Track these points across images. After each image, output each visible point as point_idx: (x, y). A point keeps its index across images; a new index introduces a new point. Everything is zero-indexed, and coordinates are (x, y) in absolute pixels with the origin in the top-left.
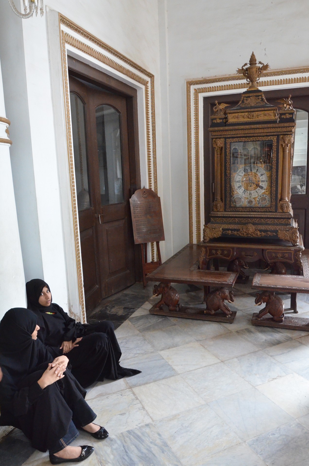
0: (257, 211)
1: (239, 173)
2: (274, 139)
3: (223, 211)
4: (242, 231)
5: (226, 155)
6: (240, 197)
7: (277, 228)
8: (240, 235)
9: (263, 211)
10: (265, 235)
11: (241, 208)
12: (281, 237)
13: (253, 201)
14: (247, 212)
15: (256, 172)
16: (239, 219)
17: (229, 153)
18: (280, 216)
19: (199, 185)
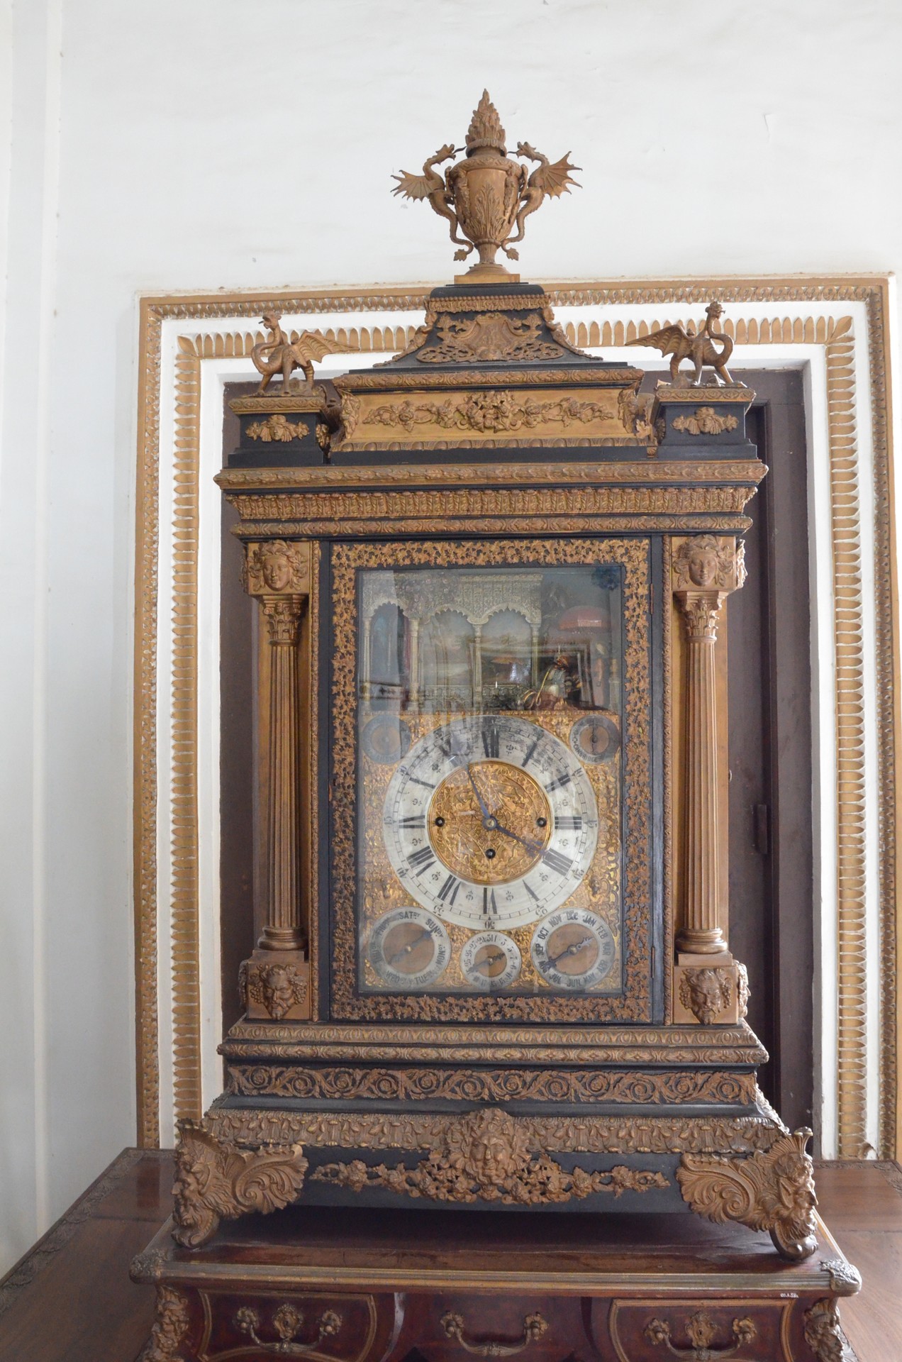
0: (538, 1020)
1: (413, 766)
2: (630, 558)
3: (311, 1019)
4: (439, 1168)
5: (328, 649)
6: (421, 922)
7: (677, 1141)
8: (432, 1191)
9: (573, 1020)
10: (599, 1187)
11: (431, 995)
12: (703, 1203)
13: (507, 954)
14: (471, 1023)
15: (524, 765)
16: (419, 1073)
17: (351, 635)
18: (687, 1056)
19: (191, 820)
